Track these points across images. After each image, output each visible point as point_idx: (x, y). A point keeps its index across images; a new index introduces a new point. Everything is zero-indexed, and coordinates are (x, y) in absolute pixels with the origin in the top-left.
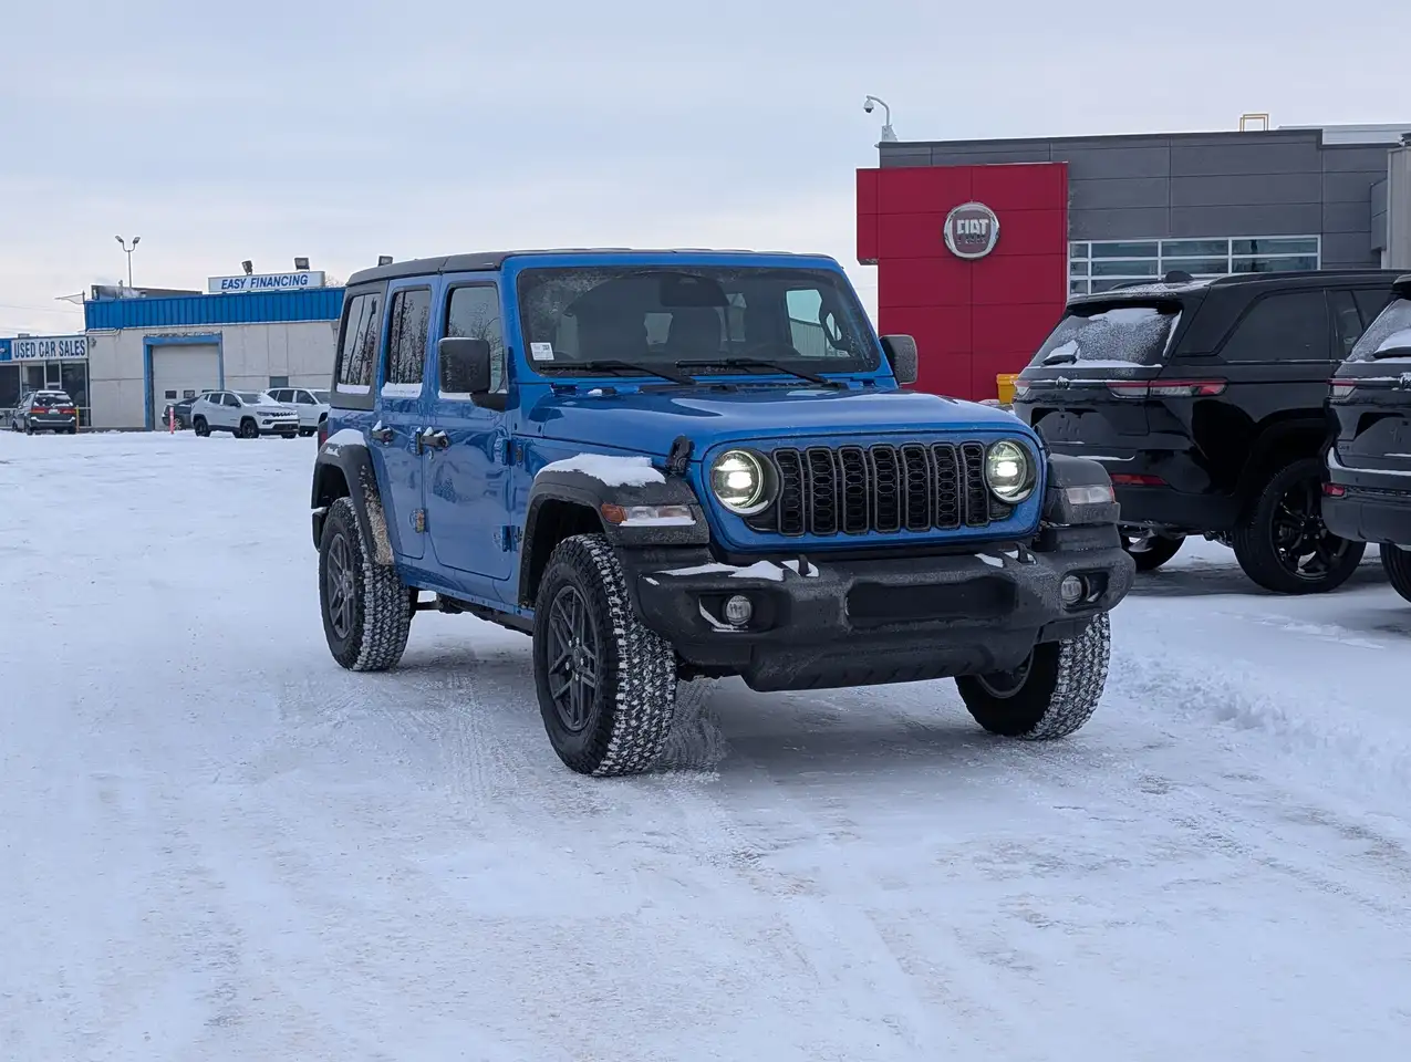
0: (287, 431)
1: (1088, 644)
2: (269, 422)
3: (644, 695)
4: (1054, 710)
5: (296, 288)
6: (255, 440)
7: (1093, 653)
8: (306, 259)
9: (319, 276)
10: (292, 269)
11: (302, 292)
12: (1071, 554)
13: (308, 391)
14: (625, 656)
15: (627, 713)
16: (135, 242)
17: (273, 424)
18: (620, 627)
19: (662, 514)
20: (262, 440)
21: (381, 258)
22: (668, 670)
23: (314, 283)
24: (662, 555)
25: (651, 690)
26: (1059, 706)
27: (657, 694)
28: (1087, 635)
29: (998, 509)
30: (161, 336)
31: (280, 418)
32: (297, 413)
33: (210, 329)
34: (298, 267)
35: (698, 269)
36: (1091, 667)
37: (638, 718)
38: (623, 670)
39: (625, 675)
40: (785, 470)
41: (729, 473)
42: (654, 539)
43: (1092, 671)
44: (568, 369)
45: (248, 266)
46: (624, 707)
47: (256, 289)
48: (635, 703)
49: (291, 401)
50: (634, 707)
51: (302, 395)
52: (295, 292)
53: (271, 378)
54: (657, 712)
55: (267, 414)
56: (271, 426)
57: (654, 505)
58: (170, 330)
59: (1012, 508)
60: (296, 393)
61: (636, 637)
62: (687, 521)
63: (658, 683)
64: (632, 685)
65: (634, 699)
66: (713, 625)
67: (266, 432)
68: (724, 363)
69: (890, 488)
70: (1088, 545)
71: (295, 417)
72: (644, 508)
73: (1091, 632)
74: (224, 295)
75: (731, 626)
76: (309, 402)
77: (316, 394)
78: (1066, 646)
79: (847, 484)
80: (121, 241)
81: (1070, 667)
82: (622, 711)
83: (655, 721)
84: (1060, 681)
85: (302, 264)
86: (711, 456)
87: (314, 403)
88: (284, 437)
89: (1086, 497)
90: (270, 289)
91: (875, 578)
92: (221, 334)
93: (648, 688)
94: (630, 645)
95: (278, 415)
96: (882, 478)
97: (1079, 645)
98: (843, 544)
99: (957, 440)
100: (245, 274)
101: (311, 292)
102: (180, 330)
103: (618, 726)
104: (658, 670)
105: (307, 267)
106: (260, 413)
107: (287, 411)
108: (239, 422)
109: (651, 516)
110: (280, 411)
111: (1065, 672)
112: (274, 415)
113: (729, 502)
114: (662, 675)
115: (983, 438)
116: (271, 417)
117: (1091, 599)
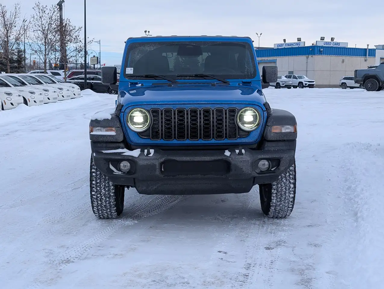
0: (289, 87)
1: (283, 185)
2: (284, 84)
3: (102, 193)
4: (273, 208)
5: (297, 46)
6: (280, 89)
7: (286, 189)
8: (300, 38)
9: (303, 43)
10: (296, 41)
11: (299, 48)
12: (269, 152)
13: (296, 75)
14: (95, 179)
15: (96, 199)
16: (261, 34)
17: (285, 85)
18: (94, 169)
19: (107, 131)
20: (281, 89)
21: (321, 37)
22: (111, 185)
23: (302, 45)
24: (104, 145)
25: (104, 192)
26: (274, 207)
27: (107, 193)
28: (283, 181)
29: (242, 133)
30: (261, 60)
31: (287, 83)
32: (292, 82)
33: (274, 58)
34: (298, 41)
35: (194, 42)
36: (285, 194)
37: (101, 201)
38: (94, 184)
39: (94, 186)
40: (154, 116)
41: (134, 116)
42: (101, 139)
43: (285, 195)
44: (137, 77)
45: (285, 40)
46: (95, 197)
47: (286, 47)
48: (99, 196)
49: (291, 78)
50: (99, 197)
51: (294, 76)
52: (297, 47)
53: (289, 72)
54: (108, 199)
55: (283, 82)
56: (284, 85)
57: (104, 127)
58: (263, 58)
59: (248, 133)
60: (292, 76)
61: (99, 173)
62: (113, 133)
63: (107, 189)
64: (97, 189)
65: (98, 195)
66: (113, 171)
67: (283, 87)
68: (194, 75)
69: (195, 124)
70: (277, 148)
71: (291, 83)
72: (99, 128)
73: (285, 181)
74: (278, 49)
75: (120, 172)
76: (296, 78)
77: (298, 76)
78: (274, 185)
79: (178, 122)
80: (257, 34)
81: (276, 193)
82: (94, 198)
83: (107, 202)
84: (272, 198)
85: (299, 40)
86: (127, 110)
87: (297, 79)
88: (288, 88)
89: (281, 130)
90: (290, 47)
91: (174, 158)
92: (276, 59)
93: (103, 191)
94: (97, 175)
95: (286, 82)
96: (192, 120)
97: (279, 185)
98: (175, 144)
99: (226, 107)
100: (284, 43)
101: (301, 47)
102: (266, 58)
103: (94, 203)
104: (107, 185)
105: (300, 40)
106: (281, 82)
107: (289, 81)
108: (276, 84)
109: (101, 131)
110: (287, 81)
111: (274, 195)
112: (285, 82)
113: (133, 127)
114: (109, 186)
115: (237, 107)
116: (284, 83)
117: (273, 169)
